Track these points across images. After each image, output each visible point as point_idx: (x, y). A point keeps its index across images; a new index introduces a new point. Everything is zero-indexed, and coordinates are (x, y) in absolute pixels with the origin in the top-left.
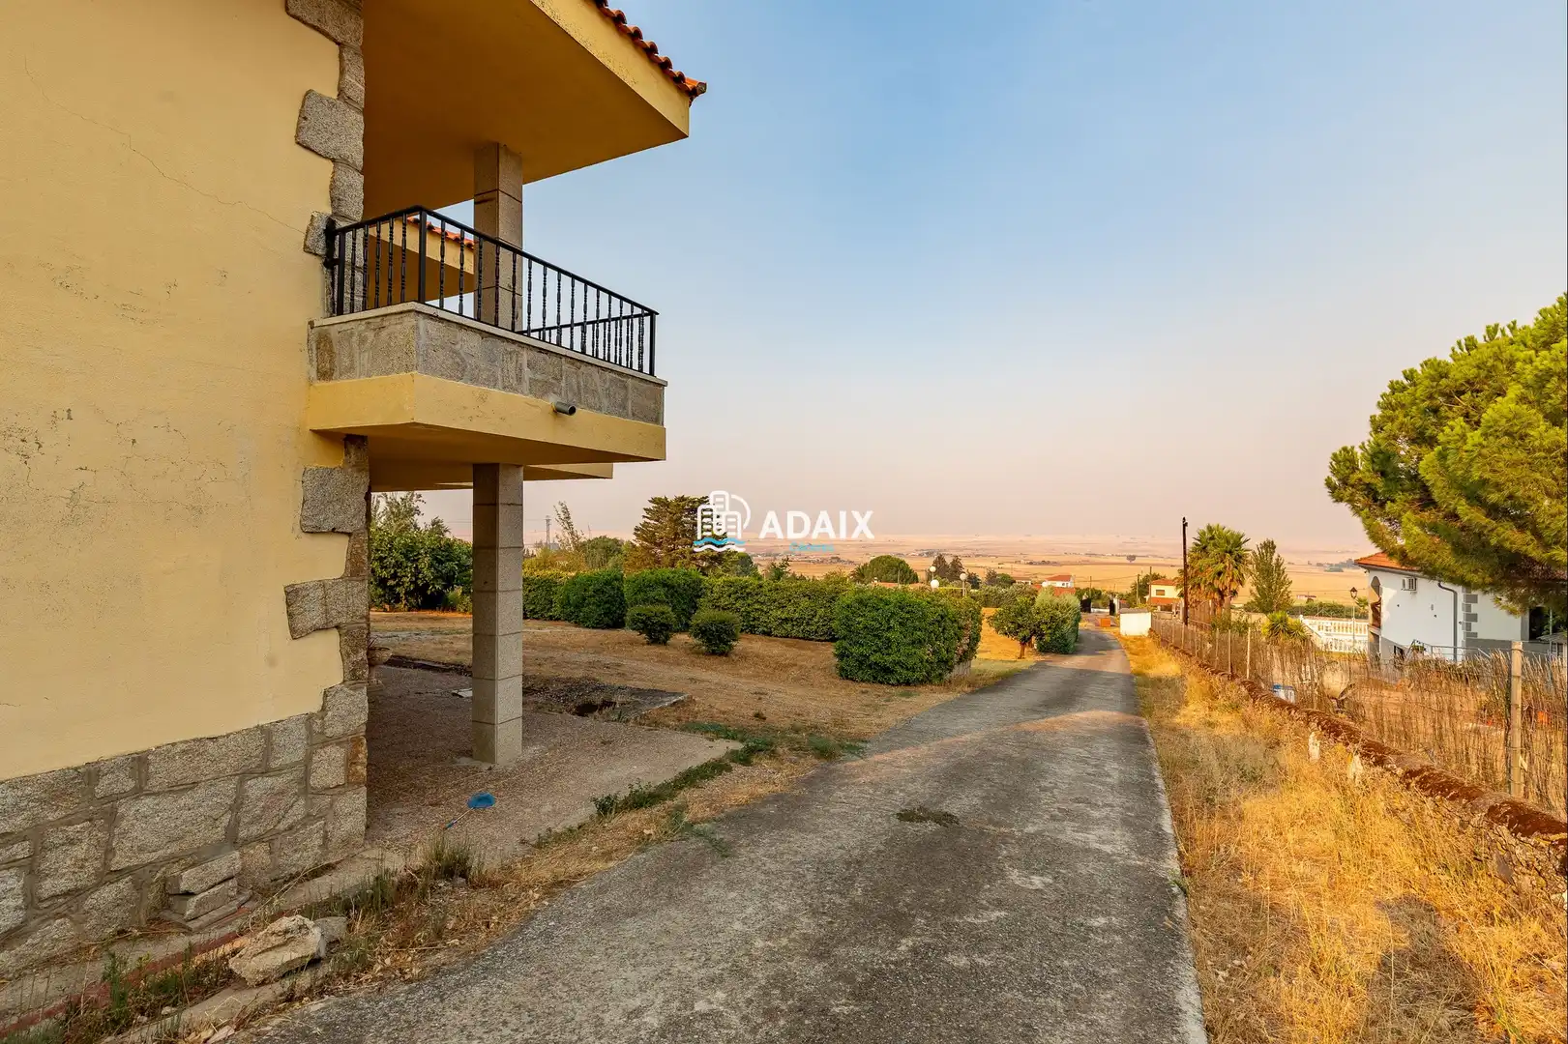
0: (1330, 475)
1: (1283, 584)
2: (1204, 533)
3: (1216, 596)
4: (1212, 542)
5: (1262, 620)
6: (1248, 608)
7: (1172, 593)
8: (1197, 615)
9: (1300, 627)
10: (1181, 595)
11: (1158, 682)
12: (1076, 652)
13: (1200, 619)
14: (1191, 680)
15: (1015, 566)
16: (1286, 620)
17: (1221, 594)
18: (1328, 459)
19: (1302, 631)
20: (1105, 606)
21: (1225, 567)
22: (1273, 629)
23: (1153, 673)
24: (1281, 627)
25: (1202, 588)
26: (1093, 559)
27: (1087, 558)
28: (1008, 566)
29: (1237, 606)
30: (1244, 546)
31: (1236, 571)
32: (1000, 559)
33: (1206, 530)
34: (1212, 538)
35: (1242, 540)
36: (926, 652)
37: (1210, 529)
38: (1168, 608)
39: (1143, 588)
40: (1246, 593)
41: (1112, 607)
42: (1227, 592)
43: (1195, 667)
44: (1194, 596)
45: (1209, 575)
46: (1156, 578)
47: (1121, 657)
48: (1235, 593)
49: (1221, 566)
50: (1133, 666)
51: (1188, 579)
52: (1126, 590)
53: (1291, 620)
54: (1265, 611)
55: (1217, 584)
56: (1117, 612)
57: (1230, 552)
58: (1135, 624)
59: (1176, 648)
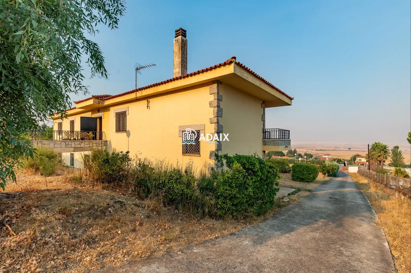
0: (408, 137)
1: (401, 159)
2: (374, 144)
3: (378, 162)
4: (377, 147)
5: (393, 169)
6: (390, 165)
7: (364, 160)
8: (373, 167)
9: (405, 172)
10: (367, 161)
11: (362, 184)
12: (338, 177)
13: (373, 168)
14: (371, 184)
15: (312, 151)
16: (400, 169)
17: (380, 162)
18: (408, 134)
19: (406, 173)
20: (342, 164)
21: (381, 154)
22: (397, 172)
23: (361, 182)
24: (399, 171)
25: (374, 159)
26: (337, 149)
27: (335, 149)
28: (310, 151)
29: (386, 164)
30: (387, 149)
31: (385, 156)
32: (307, 149)
33: (375, 144)
34: (377, 146)
35: (387, 147)
36: (312, 176)
37: (376, 143)
38: (363, 165)
39: (354, 158)
40: (389, 161)
41: (345, 164)
42: (382, 161)
43: (372, 181)
44: (371, 162)
45: (375, 157)
46: (359, 156)
47: (351, 178)
48: (384, 161)
49: (380, 154)
50: (355, 181)
51: (369, 157)
52: (349, 158)
53: (402, 169)
54: (395, 166)
55: (379, 159)
56: (346, 165)
57: (383, 150)
58: (353, 169)
59: (367, 176)
